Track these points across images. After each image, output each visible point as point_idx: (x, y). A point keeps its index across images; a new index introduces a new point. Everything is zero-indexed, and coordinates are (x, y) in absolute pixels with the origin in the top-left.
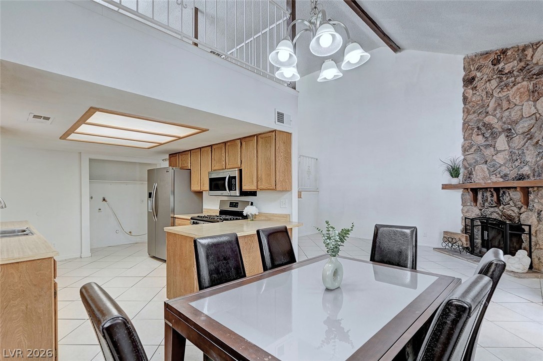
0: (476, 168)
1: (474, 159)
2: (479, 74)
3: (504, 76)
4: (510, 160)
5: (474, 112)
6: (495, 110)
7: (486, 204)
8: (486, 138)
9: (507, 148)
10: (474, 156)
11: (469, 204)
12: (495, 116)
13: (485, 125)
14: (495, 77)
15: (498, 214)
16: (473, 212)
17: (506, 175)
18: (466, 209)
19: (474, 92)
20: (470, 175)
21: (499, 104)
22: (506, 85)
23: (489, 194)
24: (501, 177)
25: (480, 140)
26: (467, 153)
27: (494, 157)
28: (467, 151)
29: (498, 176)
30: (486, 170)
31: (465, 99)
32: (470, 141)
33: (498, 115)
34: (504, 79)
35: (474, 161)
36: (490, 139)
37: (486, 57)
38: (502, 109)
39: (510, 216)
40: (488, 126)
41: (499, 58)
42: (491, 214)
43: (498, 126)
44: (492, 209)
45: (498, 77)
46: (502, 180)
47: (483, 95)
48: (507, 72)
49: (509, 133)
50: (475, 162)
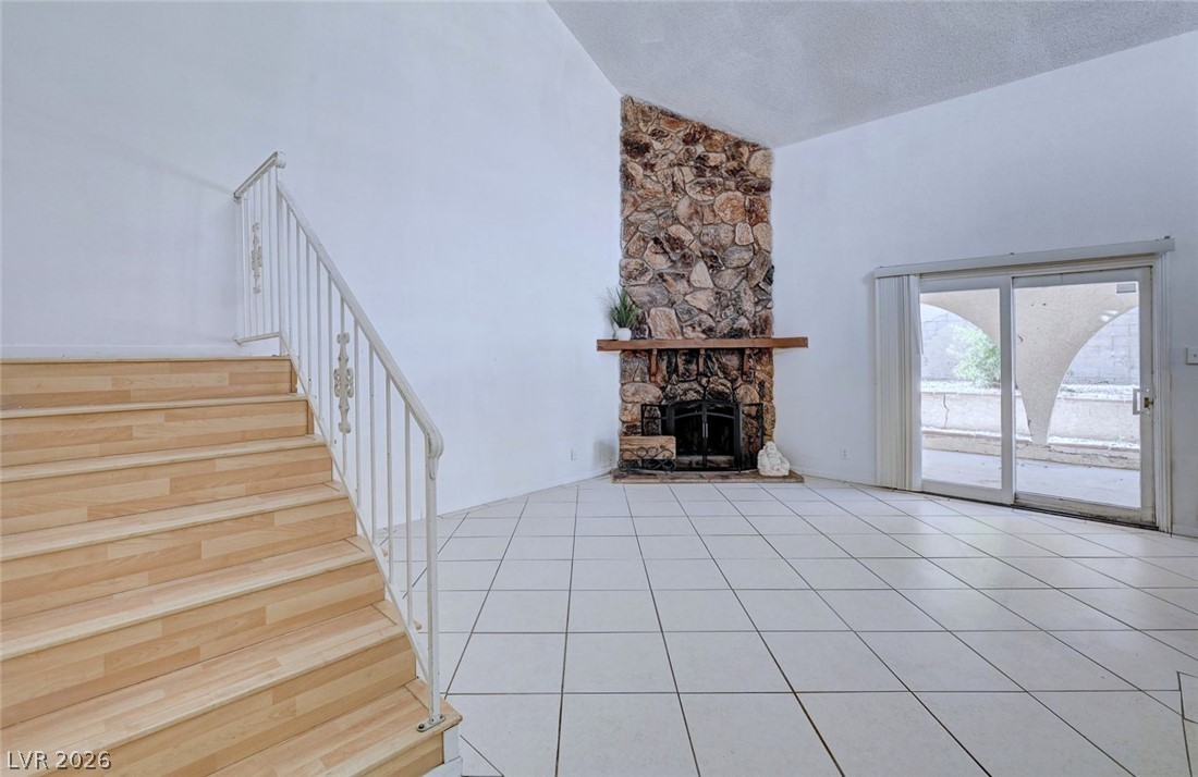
0: (653, 311)
1: (649, 295)
2: (657, 145)
3: (708, 170)
4: (717, 305)
5: (649, 210)
6: (690, 219)
7: (674, 376)
8: (672, 261)
9: (712, 286)
10: (649, 289)
11: (638, 379)
12: (690, 228)
13: (669, 239)
14: (692, 163)
15: (698, 392)
16: (646, 392)
17: (711, 329)
18: (631, 388)
19: (648, 173)
20: (640, 323)
21: (697, 212)
22: (712, 185)
23: (680, 362)
24: (704, 332)
25: (660, 263)
26: (634, 282)
27: (688, 298)
28: (635, 279)
29: (698, 329)
30: (674, 317)
31: (627, 178)
32: (640, 261)
33: (696, 229)
34: (708, 174)
35: (648, 298)
36: (680, 264)
37: (673, 122)
38: (702, 220)
39: (721, 393)
40: (676, 243)
41: (697, 136)
42: (685, 394)
43: (695, 247)
44: (686, 385)
45: (697, 168)
46: (704, 336)
47: (666, 185)
48: (713, 164)
49: (714, 264)
50: (651, 302)
